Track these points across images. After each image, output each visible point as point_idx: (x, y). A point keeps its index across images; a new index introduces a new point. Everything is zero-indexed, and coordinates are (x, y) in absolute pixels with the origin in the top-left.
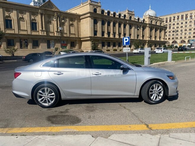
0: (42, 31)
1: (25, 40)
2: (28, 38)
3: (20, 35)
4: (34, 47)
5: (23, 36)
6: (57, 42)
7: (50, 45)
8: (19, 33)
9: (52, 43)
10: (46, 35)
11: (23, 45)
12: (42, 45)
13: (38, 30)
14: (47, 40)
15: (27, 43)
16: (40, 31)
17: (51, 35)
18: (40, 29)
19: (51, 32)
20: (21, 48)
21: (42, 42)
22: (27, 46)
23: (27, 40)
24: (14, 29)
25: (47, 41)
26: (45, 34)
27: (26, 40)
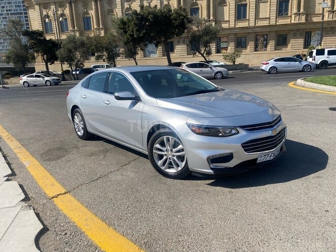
0: (298, 14)
1: (263, 36)
2: (270, 32)
3: (256, 29)
4: (279, 47)
5: (261, 29)
6: (327, 34)
7: (310, 40)
8: (255, 25)
9: (315, 38)
10: (304, 21)
11: (260, 46)
12: (293, 42)
13: (289, 15)
14: (306, 32)
15: (267, 41)
16: (293, 16)
17: (315, 19)
18: (295, 11)
19: (316, 14)
20: (256, 51)
21: (295, 36)
22: (266, 46)
23: (267, 35)
24: (249, 20)
25: (304, 34)
26: (303, 19)
27: (265, 36)
